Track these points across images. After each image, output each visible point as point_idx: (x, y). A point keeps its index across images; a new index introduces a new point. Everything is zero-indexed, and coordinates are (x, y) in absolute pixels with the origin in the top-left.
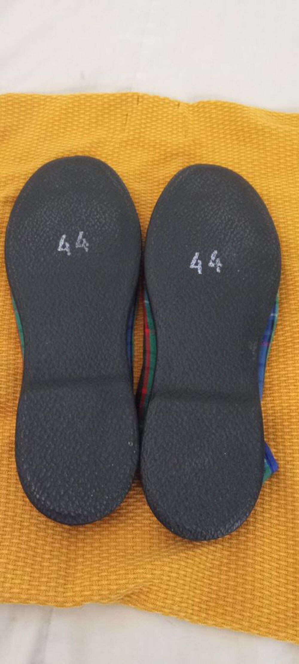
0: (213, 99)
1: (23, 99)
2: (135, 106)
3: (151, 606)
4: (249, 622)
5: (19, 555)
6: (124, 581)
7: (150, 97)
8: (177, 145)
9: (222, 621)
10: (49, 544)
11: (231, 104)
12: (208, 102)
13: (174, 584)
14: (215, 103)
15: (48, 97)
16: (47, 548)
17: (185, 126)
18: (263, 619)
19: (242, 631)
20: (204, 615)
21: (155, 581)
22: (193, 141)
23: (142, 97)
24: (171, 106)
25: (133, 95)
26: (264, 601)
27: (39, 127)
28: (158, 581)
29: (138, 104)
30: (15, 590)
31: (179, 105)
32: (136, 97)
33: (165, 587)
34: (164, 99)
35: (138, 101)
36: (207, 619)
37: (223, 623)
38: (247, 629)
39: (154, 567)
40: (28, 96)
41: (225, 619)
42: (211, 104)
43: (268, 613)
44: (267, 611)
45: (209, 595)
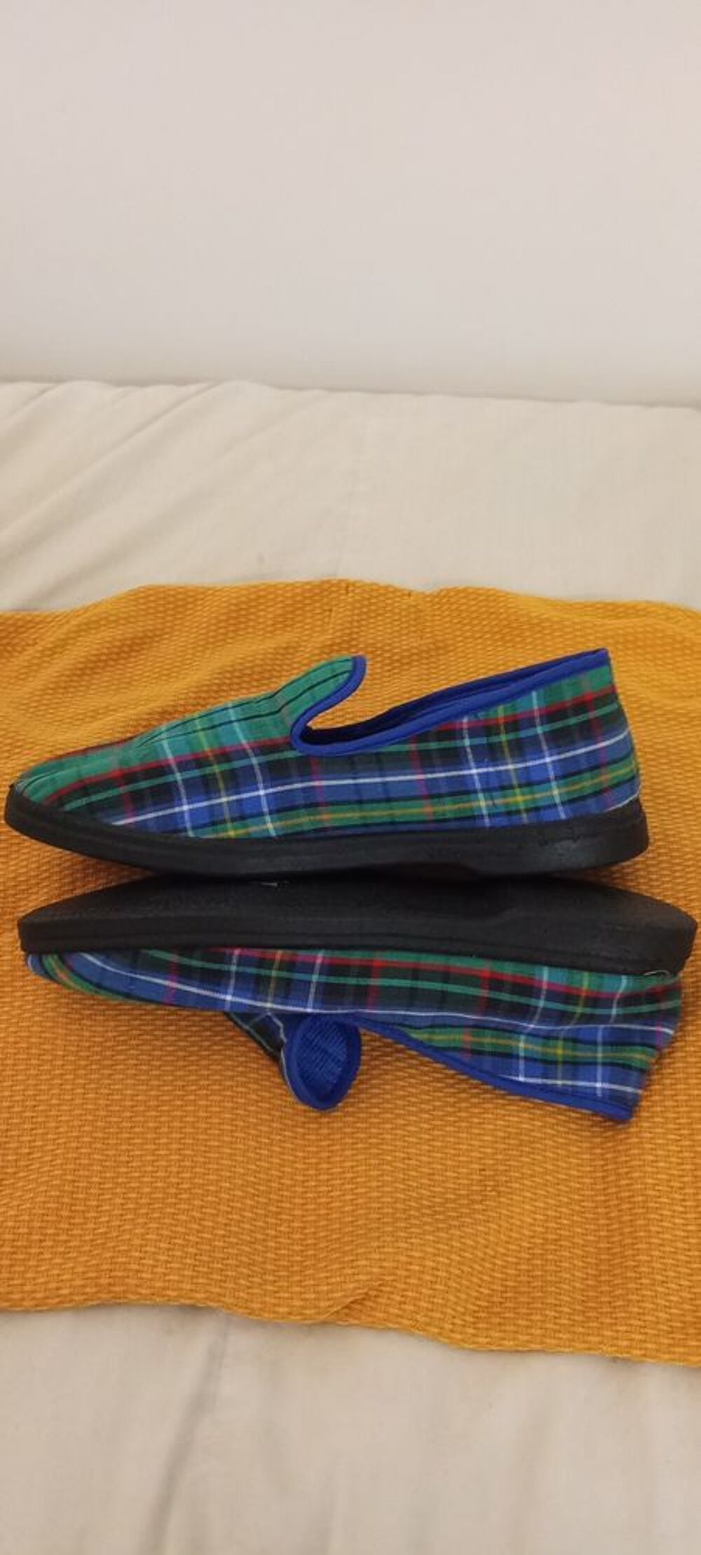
0: (462, 585)
1: (172, 593)
2: (343, 597)
3: (381, 1315)
5: (175, 1229)
6: (339, 1279)
7: (365, 585)
9: (502, 1335)
10: (223, 1214)
12: (455, 590)
13: (416, 1281)
14: (465, 591)
16: (220, 1220)
17: (420, 623)
18: (563, 1321)
20: (471, 1331)
21: (386, 1277)
23: (353, 584)
24: (398, 597)
25: (341, 581)
27: (194, 630)
28: (390, 1278)
29: (347, 594)
31: (409, 595)
32: (344, 585)
33: (402, 1286)
34: (387, 588)
35: (347, 590)
39: (383, 1256)
41: (505, 1331)
42: (458, 592)
43: (569, 1313)
44: (568, 1310)
45: (478, 1302)
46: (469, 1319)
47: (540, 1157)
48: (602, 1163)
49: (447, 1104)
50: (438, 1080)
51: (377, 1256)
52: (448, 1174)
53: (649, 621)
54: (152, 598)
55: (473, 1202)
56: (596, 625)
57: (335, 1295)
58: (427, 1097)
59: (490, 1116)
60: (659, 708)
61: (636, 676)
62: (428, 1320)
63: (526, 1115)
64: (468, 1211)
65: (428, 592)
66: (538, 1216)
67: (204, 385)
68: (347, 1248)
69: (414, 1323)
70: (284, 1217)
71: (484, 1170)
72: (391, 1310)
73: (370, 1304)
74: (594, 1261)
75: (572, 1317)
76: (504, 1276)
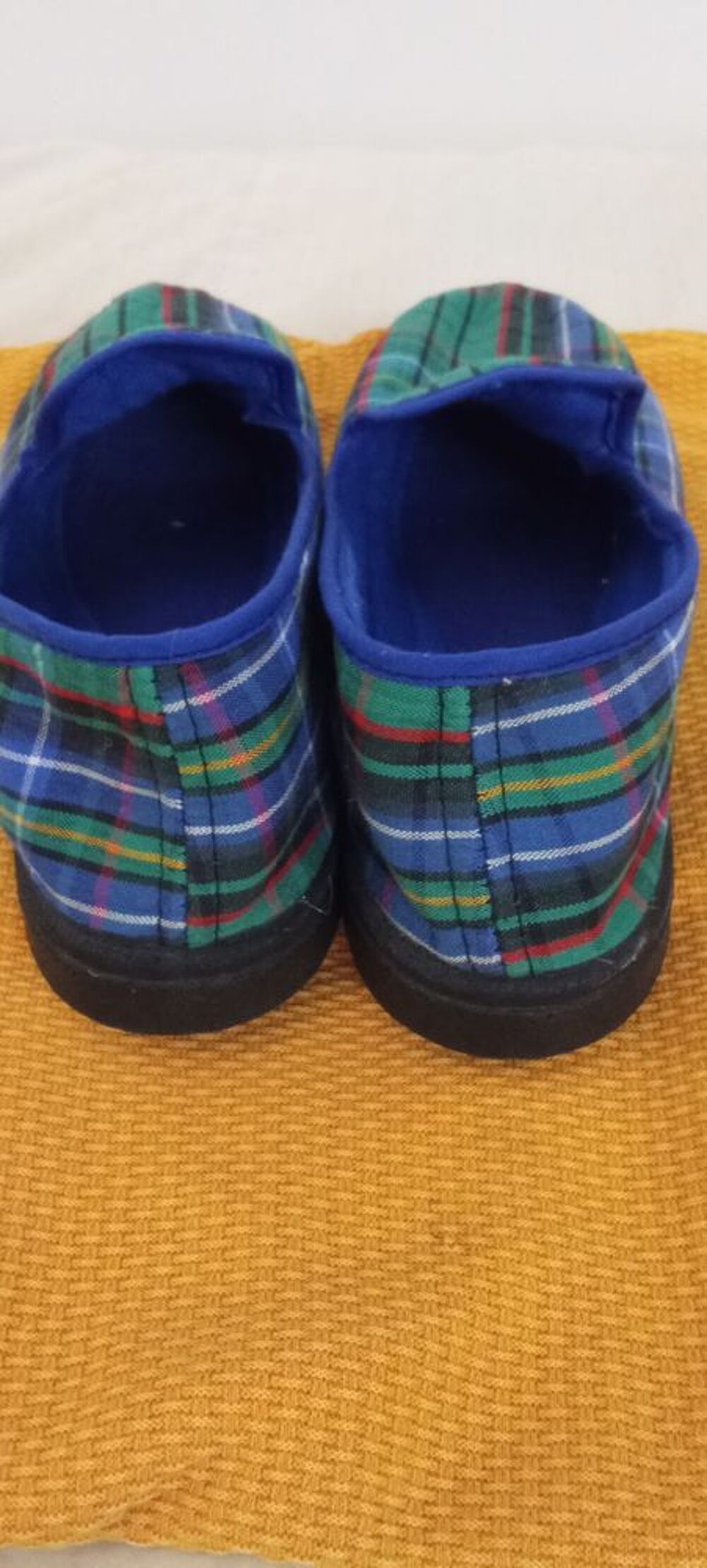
3: (218, 1530)
4: (571, 1542)
6: (118, 1443)
13: (292, 1446)
17: (325, 381)
18: (618, 1524)
21: (225, 1439)
26: (614, 1468)
28: (235, 1440)
31: (310, 345)
33: (261, 1458)
39: (218, 1391)
41: (492, 1551)
43: (633, 1504)
44: (630, 1497)
45: (432, 1481)
46: (415, 1522)
47: (547, 1172)
48: (672, 1169)
49: (366, 1080)
50: (349, 1039)
51: (206, 1391)
52: (367, 1209)
55: (417, 1267)
58: (326, 1070)
59: (448, 1098)
62: (319, 1533)
63: (517, 1093)
64: (405, 1285)
66: (552, 1289)
69: (290, 1543)
70: (27, 1309)
71: (438, 1202)
72: (240, 1517)
73: (193, 1502)
74: (675, 1377)
75: (639, 1513)
76: (488, 1421)
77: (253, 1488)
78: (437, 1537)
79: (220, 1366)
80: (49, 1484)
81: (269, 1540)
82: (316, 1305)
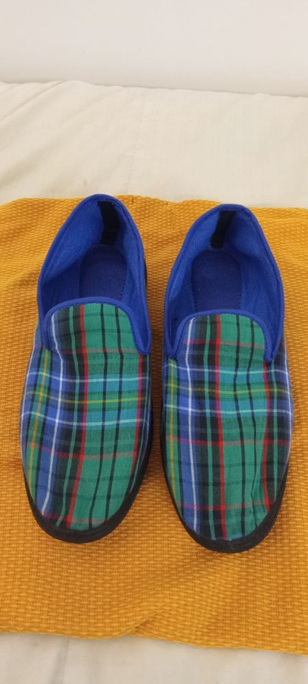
0: (196, 199)
1: (36, 203)
2: (130, 206)
3: (156, 633)
4: (245, 637)
5: (37, 589)
6: (132, 614)
7: (143, 198)
8: (167, 236)
9: (224, 640)
10: (64, 577)
11: (211, 202)
12: (192, 201)
13: (175, 613)
14: (197, 202)
15: (57, 200)
16: (63, 581)
17: (172, 220)
18: (258, 633)
19: (241, 647)
20: (206, 638)
21: (158, 611)
22: (180, 232)
23: (136, 198)
24: (161, 205)
25: (129, 196)
26: (257, 618)
27: (49, 224)
28: (161, 611)
29: (133, 204)
30: (35, 620)
31: (167, 204)
32: (131, 199)
33: (167, 615)
34: (154, 200)
35: (133, 202)
36: (210, 641)
37: (223, 642)
38: (245, 643)
39: (157, 599)
40: (40, 200)
41: (225, 638)
42: (193, 202)
43: (262, 628)
44: (261, 626)
45: (210, 620)
46: (205, 630)
51: (153, 600)
53: (298, 220)
54: (25, 206)
56: (269, 223)
57: (130, 623)
60: (304, 270)
61: (290, 252)
62: (182, 635)
65: (177, 203)
67: (55, 82)
68: (137, 595)
69: (174, 637)
72: (162, 630)
73: (149, 625)
75: (263, 630)
76: (224, 604)
77: (165, 623)
78: (211, 634)
79: (156, 592)
80: (114, 625)
81: (169, 636)
82: (181, 575)
